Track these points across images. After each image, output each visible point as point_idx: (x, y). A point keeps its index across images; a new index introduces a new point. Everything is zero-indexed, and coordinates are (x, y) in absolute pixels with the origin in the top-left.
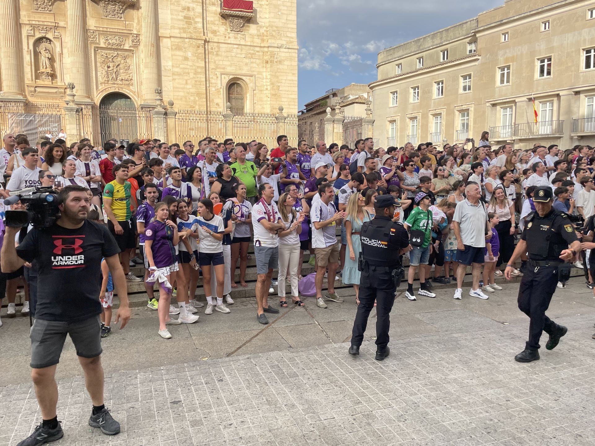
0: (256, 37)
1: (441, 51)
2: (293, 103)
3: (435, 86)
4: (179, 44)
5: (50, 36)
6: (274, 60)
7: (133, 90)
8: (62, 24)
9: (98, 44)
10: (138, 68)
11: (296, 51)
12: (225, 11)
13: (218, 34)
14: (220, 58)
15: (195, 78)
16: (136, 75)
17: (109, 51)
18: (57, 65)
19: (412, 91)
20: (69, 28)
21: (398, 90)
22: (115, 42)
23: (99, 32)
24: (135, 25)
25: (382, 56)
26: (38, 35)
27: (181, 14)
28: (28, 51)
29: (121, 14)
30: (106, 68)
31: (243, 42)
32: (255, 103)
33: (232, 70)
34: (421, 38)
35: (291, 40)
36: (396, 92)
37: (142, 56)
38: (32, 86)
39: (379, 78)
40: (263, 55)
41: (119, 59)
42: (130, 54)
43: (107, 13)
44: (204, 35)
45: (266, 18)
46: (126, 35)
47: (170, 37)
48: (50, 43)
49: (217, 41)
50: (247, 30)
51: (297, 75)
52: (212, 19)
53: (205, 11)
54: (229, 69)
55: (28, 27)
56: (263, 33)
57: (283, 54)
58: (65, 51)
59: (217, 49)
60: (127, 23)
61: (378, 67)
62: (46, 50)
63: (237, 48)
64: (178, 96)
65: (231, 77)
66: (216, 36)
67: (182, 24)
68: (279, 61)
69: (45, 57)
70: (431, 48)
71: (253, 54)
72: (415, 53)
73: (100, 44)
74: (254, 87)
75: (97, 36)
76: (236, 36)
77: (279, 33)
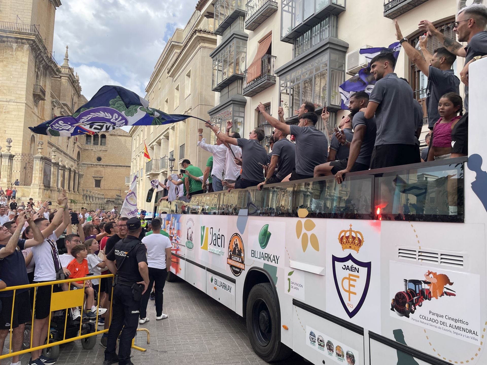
6: (2, 111)
11: (24, 105)
68: (7, 112)
77: (9, 91)
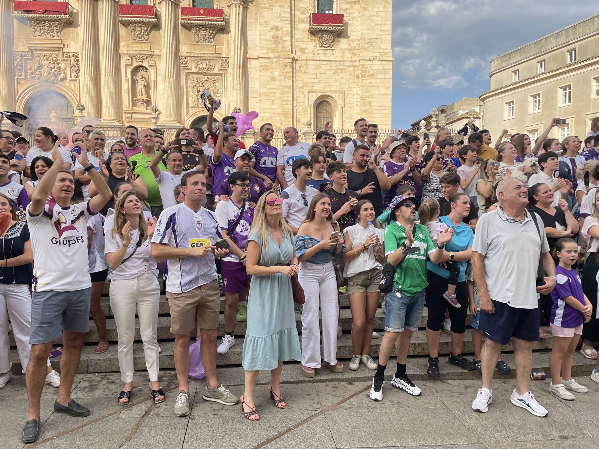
0: (347, 51)
1: (568, 52)
2: (386, 119)
3: (561, 92)
4: (267, 64)
5: (146, 64)
6: (365, 74)
7: (221, 113)
8: (157, 52)
9: (189, 69)
10: (226, 91)
11: (391, 63)
12: (313, 27)
13: (307, 51)
14: (308, 76)
15: (282, 98)
16: (224, 97)
17: (199, 76)
18: (152, 92)
19: (532, 100)
20: (163, 56)
21: (514, 100)
22: (205, 67)
23: (191, 58)
24: (224, 48)
25: (496, 64)
26: (135, 64)
27: (269, 34)
28: (126, 80)
29: (212, 39)
30: (196, 92)
31: (332, 58)
32: (344, 121)
33: (320, 88)
34: (542, 38)
35: (385, 51)
36: (513, 102)
37: (230, 78)
38: (128, 113)
39: (493, 87)
40: (354, 70)
41: (209, 83)
42: (219, 77)
43: (198, 39)
44: (292, 53)
45: (358, 31)
46: (216, 59)
47: (258, 58)
48: (146, 72)
49: (305, 59)
50: (338, 45)
51: (391, 89)
52: (301, 36)
53: (293, 29)
54: (317, 87)
55: (126, 57)
56: (354, 47)
57: (376, 67)
58: (159, 78)
59: (305, 67)
60: (217, 47)
61: (491, 76)
62: (142, 78)
63: (326, 64)
64: (264, 117)
65: (319, 95)
66: (305, 53)
67: (270, 44)
68: (371, 75)
69: (141, 85)
70: (555, 48)
71: (343, 69)
72: (535, 56)
73: (191, 70)
74: (343, 104)
75: (189, 62)
76: (326, 52)
77: (371, 45)
